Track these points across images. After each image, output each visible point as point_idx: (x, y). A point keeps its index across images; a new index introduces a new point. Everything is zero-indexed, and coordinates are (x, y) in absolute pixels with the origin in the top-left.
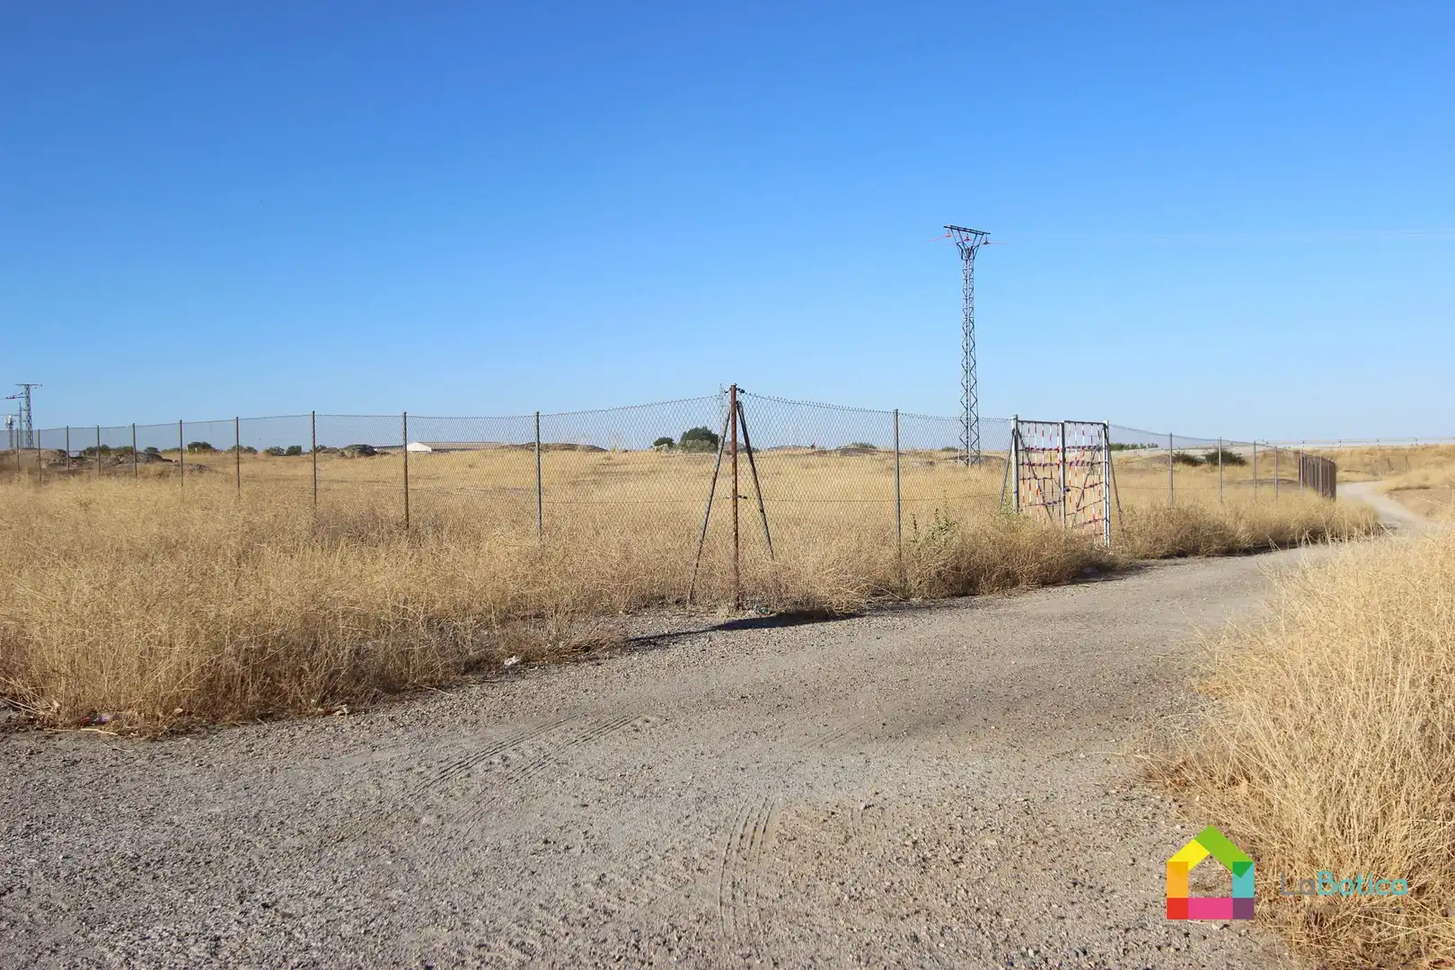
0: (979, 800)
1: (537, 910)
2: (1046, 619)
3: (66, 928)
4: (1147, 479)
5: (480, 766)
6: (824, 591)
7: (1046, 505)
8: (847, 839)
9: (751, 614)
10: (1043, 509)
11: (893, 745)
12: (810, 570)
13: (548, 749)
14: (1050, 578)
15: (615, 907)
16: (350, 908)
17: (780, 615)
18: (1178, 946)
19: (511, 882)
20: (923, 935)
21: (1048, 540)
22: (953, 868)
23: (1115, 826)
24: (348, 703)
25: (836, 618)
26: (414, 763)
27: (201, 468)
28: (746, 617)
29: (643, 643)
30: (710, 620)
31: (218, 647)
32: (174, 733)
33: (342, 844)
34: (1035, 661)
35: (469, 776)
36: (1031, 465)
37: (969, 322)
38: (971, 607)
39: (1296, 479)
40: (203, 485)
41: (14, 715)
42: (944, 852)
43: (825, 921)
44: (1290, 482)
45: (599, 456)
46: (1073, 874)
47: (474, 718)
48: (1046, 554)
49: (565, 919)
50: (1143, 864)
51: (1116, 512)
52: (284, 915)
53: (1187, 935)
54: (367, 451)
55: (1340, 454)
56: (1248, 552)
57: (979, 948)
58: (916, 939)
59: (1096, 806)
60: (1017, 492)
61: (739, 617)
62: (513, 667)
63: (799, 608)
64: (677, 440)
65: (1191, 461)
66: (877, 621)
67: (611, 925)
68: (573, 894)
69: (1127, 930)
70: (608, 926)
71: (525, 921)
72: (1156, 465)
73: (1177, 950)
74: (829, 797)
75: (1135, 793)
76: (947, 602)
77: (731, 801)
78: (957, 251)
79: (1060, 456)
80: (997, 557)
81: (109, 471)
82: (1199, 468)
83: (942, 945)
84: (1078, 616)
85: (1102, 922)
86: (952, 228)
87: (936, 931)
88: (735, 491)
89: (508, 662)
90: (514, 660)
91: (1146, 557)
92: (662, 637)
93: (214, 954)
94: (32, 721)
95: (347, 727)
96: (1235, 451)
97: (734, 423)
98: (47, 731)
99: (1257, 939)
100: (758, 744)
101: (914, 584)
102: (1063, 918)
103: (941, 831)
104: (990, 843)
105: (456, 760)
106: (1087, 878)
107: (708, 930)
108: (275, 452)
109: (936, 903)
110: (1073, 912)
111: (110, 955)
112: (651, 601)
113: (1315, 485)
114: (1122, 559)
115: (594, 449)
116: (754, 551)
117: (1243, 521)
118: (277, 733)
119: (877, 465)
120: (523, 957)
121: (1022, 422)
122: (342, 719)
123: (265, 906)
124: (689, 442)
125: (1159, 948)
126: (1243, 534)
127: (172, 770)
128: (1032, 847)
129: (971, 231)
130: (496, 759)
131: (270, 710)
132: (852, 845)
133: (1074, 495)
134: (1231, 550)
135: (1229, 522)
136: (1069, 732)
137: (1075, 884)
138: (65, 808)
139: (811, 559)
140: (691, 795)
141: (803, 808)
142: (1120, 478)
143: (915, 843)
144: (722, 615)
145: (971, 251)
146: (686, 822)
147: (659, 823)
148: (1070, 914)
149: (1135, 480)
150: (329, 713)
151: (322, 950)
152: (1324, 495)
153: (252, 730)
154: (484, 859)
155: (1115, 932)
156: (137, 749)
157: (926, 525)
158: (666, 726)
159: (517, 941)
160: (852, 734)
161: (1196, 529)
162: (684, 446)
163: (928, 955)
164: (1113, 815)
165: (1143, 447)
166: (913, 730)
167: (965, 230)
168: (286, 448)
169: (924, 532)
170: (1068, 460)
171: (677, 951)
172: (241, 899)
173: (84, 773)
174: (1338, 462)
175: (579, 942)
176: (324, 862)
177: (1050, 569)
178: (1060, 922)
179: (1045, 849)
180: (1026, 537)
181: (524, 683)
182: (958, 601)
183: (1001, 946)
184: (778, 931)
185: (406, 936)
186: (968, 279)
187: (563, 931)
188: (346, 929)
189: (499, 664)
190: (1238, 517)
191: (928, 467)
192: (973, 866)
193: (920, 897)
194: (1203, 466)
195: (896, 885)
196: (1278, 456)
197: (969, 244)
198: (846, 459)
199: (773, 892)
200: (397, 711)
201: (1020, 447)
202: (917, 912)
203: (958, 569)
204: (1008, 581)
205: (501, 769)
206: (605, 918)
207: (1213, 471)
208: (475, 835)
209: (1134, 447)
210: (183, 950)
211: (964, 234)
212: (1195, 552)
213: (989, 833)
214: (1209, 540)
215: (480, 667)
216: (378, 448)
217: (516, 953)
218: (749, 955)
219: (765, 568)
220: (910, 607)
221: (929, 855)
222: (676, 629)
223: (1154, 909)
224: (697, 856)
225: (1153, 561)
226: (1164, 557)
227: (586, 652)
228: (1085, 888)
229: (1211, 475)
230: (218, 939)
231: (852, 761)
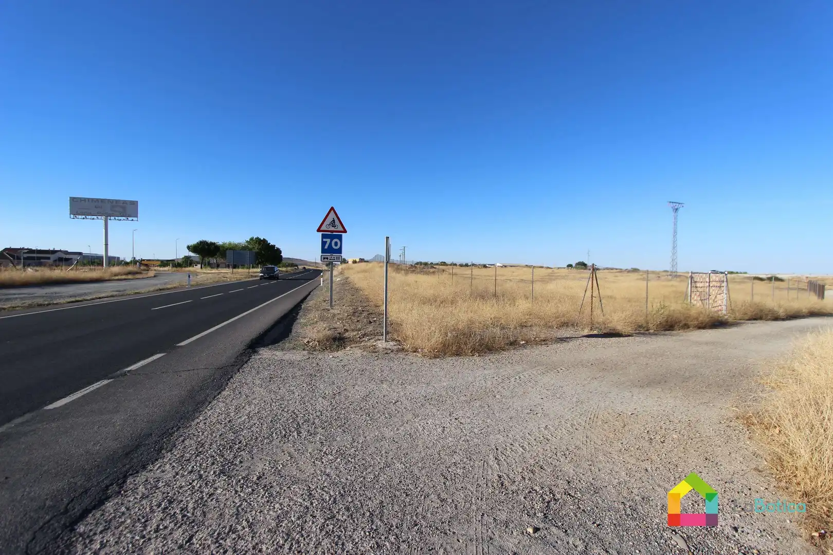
0: (672, 418)
1: (527, 435)
2: (699, 343)
3: (410, 416)
4: (743, 286)
5: (513, 379)
6: (620, 328)
7: (701, 300)
8: (625, 426)
9: (595, 332)
10: (700, 301)
11: (642, 390)
12: (616, 320)
13: (533, 376)
14: (702, 326)
15: (550, 438)
16: (477, 424)
17: (605, 333)
18: (746, 493)
19: (520, 423)
20: (649, 469)
21: (702, 313)
22: (661, 444)
23: (723, 438)
24: (478, 353)
25: (623, 337)
26: (495, 375)
27: (443, 271)
28: (594, 333)
29: (561, 340)
30: (582, 333)
31: (446, 334)
32: (435, 357)
33: (475, 401)
34: (694, 361)
35: (509, 382)
36: (696, 287)
37: (675, 232)
38: (672, 336)
39: (806, 288)
40: (444, 277)
41: (400, 347)
42: (658, 437)
43: (616, 457)
44: (803, 289)
45: (550, 271)
46: (706, 455)
47: (511, 362)
48: (701, 319)
49: (535, 440)
50: (733, 455)
51: (729, 302)
52: (461, 423)
53: (750, 489)
54: (485, 266)
55: (827, 279)
56: (783, 320)
57: (669, 478)
58: (647, 470)
59: (716, 427)
60: (691, 296)
61: (592, 333)
62: (523, 345)
63: (611, 331)
64: (574, 265)
65: (761, 279)
66: (638, 339)
67: (549, 445)
68: (538, 431)
69: (726, 483)
70: (547, 445)
71: (524, 438)
72: (746, 280)
73: (746, 495)
74: (620, 408)
75: (732, 424)
76: (663, 332)
77: (587, 404)
78: (672, 210)
79: (708, 284)
80: (682, 318)
81: (422, 272)
82: (764, 282)
83: (656, 475)
84: (713, 343)
85: (716, 477)
86: (670, 202)
87: (654, 469)
88: (592, 295)
89: (521, 343)
90: (523, 342)
91: (740, 320)
92: (567, 338)
93: (443, 432)
94: (403, 349)
95: (478, 360)
96: (779, 276)
97: (593, 275)
98: (406, 353)
99: (779, 497)
100: (596, 383)
101: (651, 326)
102: (701, 472)
103: (657, 428)
104: (675, 436)
105: (506, 376)
106: (711, 458)
107: (578, 452)
108: (461, 265)
109: (654, 457)
110: (705, 471)
111: (419, 427)
112: (565, 324)
113: (815, 291)
114: (730, 320)
115: (548, 268)
116: (597, 312)
117: (782, 309)
118: (460, 359)
119: (640, 277)
120: (523, 451)
121: (694, 273)
122: (476, 358)
123: (456, 419)
124: (578, 266)
125: (738, 493)
126: (781, 312)
127: (435, 369)
128: (691, 441)
129: (677, 203)
130: (517, 377)
131: (458, 354)
132: (626, 428)
133: (713, 297)
134: (776, 319)
135: (776, 309)
136: (706, 394)
137: (706, 459)
138: (410, 377)
139: (616, 317)
140: (574, 400)
141: (611, 411)
142: (730, 286)
143: (648, 432)
144: (586, 332)
145: (677, 209)
146: (572, 410)
147: (564, 409)
148: (704, 471)
149: (737, 287)
150: (473, 355)
151: (470, 437)
152: (819, 296)
153: (454, 358)
154: (513, 413)
155: (721, 482)
156: (427, 361)
157: (657, 306)
158: (567, 372)
159: (522, 445)
160: (627, 383)
161: (761, 311)
162: (576, 267)
163: (651, 478)
164: (723, 433)
165: (741, 273)
166: (649, 384)
167: (675, 203)
168: (464, 264)
169: (655, 308)
170: (711, 285)
171: (568, 459)
172: (450, 415)
173: (414, 367)
174: (826, 282)
175: (539, 449)
176: (471, 407)
177: (702, 323)
178: (700, 474)
179: (695, 442)
180: (693, 312)
181: (525, 351)
182: (667, 332)
183: (677, 479)
184: (600, 458)
185: (492, 436)
186: (675, 218)
187: (535, 444)
188: (476, 430)
189: (519, 344)
190: (780, 307)
191: (658, 278)
192: (668, 445)
193: (649, 454)
194: (765, 281)
195: (641, 447)
196: (799, 281)
197: (676, 207)
198: (629, 274)
199: (599, 442)
200: (491, 357)
201: (693, 281)
202: (647, 460)
203: (667, 322)
204: (686, 327)
205: (518, 381)
206: (547, 442)
207: (770, 283)
208: (511, 404)
209: (737, 273)
210: (436, 429)
211: (675, 204)
212: (761, 318)
213: (674, 432)
214: (767, 315)
215: (514, 344)
216: (488, 265)
217: (521, 449)
218: (591, 465)
219: (601, 319)
220: (650, 334)
221: (653, 438)
222: (571, 336)
223: (737, 475)
224: (575, 424)
225: (743, 321)
226: (747, 320)
227: (544, 341)
228: (710, 461)
229: (770, 285)
230: (444, 427)
231: (628, 394)
